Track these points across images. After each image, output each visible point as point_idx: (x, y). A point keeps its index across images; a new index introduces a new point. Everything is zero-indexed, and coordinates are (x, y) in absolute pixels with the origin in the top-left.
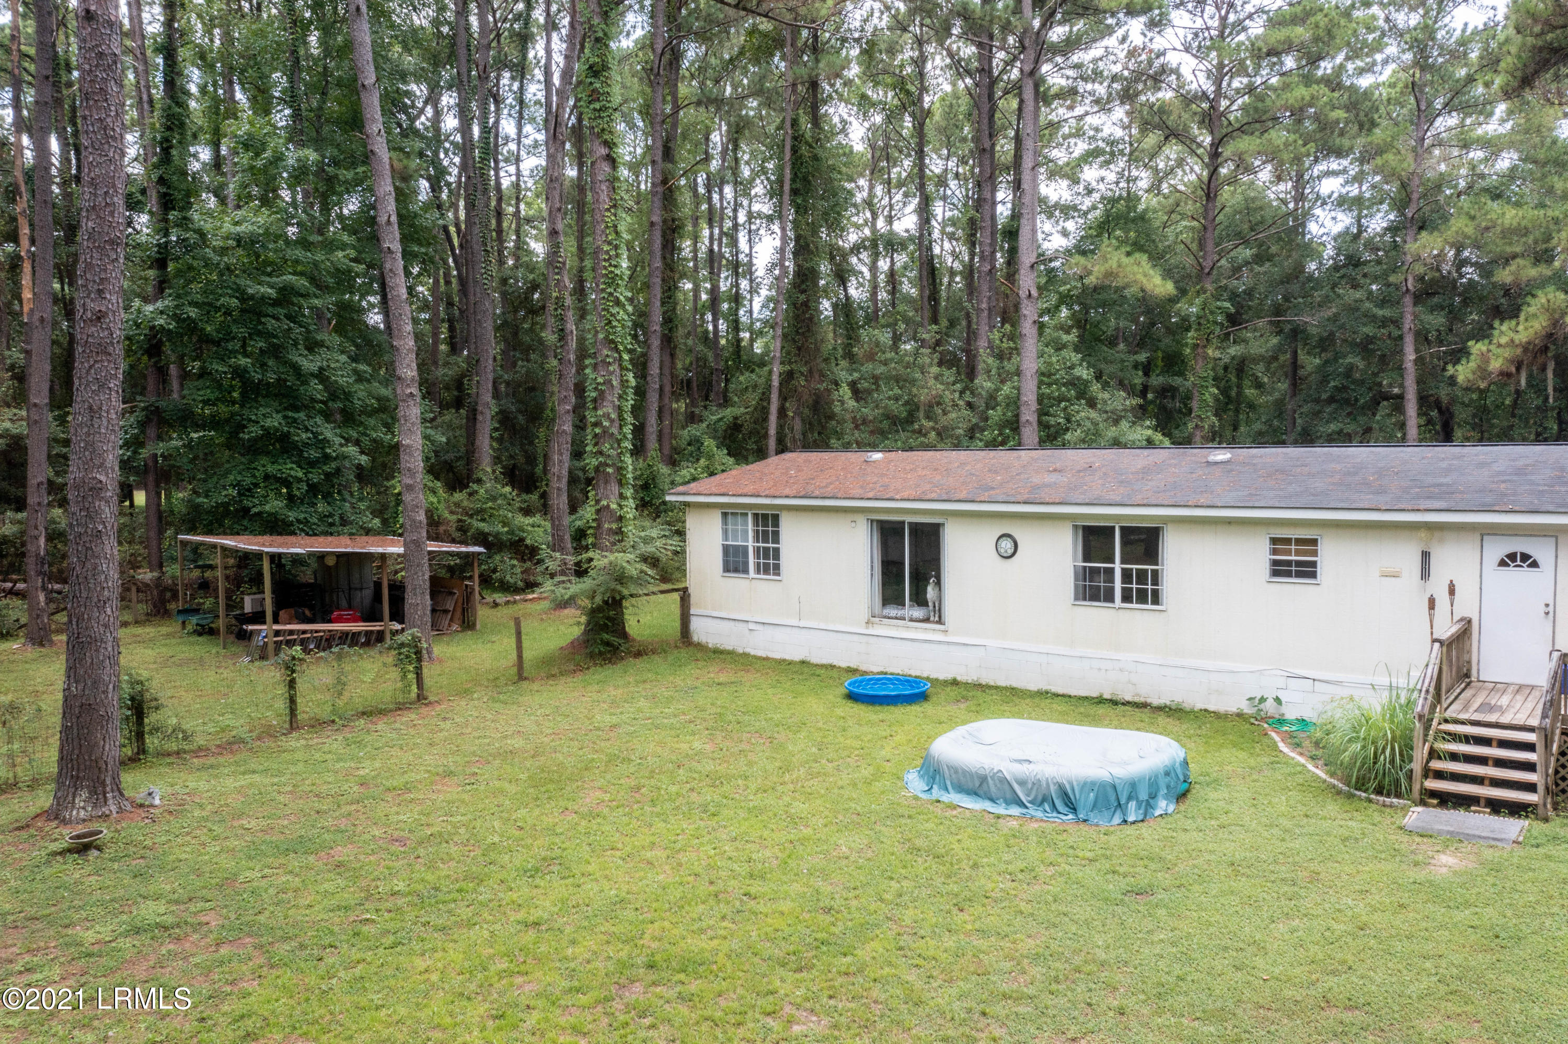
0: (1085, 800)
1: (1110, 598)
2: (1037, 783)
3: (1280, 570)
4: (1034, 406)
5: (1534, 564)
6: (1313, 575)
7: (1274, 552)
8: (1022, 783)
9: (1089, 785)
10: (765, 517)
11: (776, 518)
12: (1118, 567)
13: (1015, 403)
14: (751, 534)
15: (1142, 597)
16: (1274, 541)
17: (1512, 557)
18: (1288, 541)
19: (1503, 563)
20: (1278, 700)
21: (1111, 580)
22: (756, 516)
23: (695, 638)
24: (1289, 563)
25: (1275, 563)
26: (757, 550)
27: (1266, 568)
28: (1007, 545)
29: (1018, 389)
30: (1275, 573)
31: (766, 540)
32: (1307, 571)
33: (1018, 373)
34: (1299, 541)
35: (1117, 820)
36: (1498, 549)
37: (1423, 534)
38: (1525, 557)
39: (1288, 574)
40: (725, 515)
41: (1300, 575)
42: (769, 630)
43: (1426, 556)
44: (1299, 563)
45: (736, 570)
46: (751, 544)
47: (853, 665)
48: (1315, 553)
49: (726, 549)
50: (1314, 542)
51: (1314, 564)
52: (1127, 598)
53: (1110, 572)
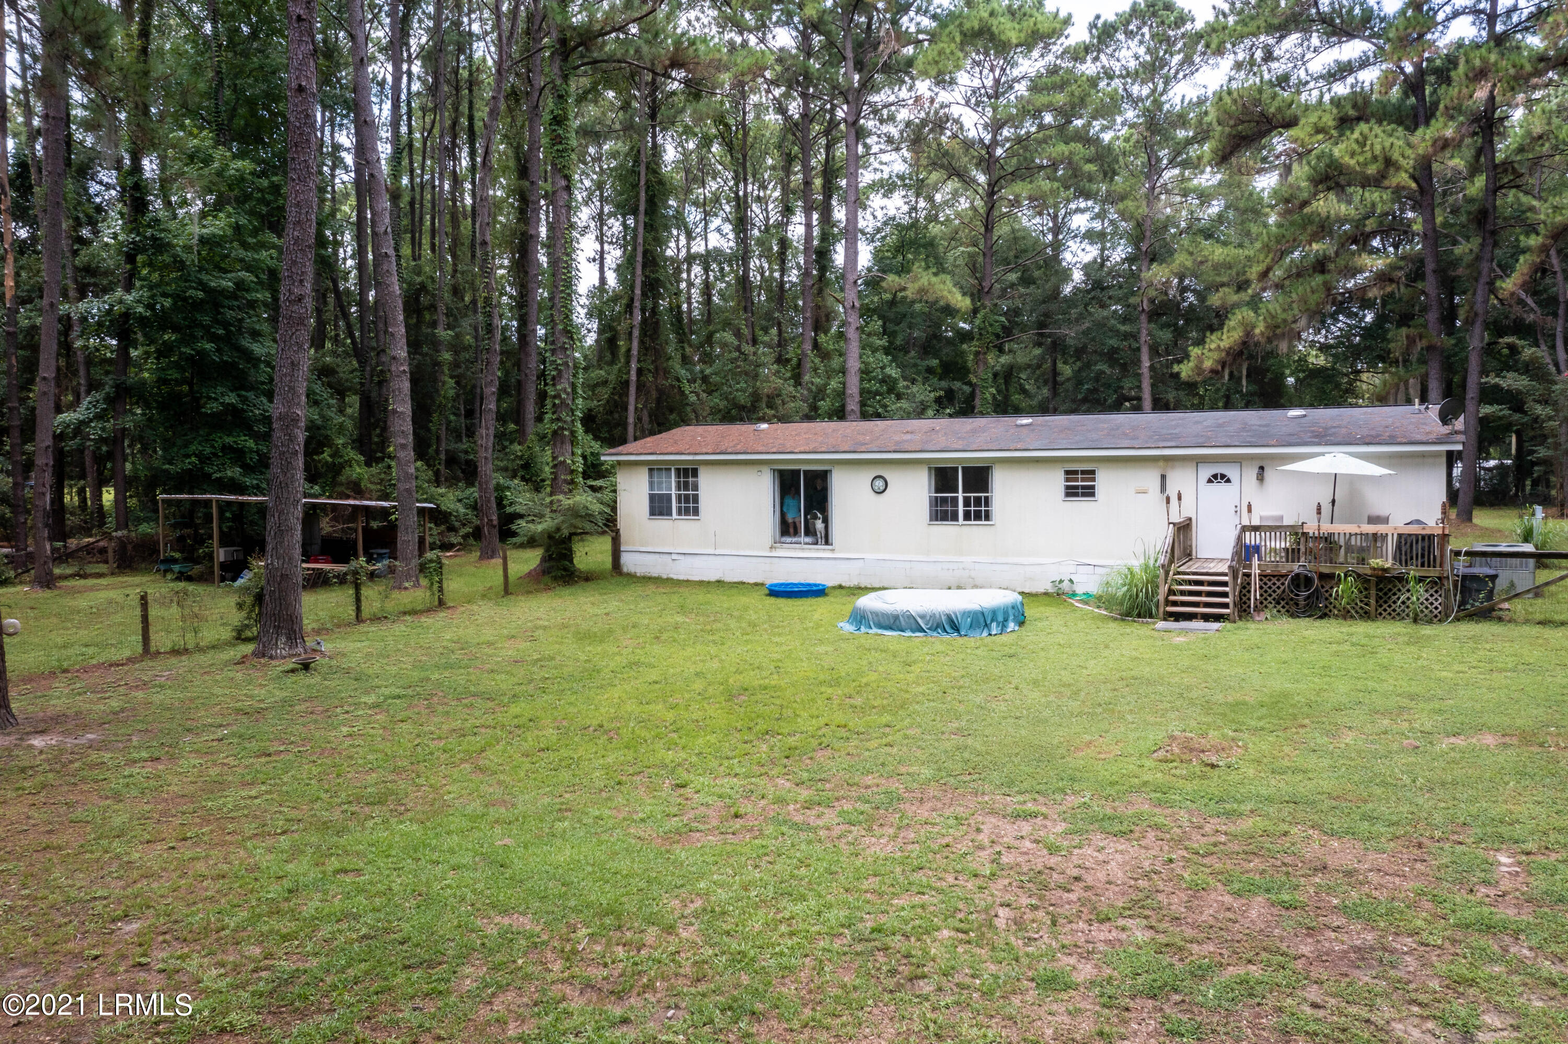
0: (964, 625)
1: (955, 517)
2: (933, 616)
3: (1071, 492)
4: (857, 398)
5: (1228, 481)
6: (1093, 495)
7: (1067, 480)
8: (923, 617)
9: (966, 614)
10: (686, 471)
11: (695, 473)
12: (960, 496)
13: (841, 394)
14: (673, 485)
15: (978, 516)
16: (1067, 472)
17: (1215, 476)
18: (1076, 472)
19: (1210, 481)
20: (1071, 581)
21: (957, 505)
22: (678, 470)
23: (625, 570)
24: (1076, 487)
25: (1067, 487)
26: (679, 497)
27: (1062, 491)
28: (879, 484)
29: (844, 384)
30: (1068, 494)
31: (686, 488)
32: (1089, 492)
33: (843, 371)
34: (1083, 472)
35: (985, 634)
36: (1206, 472)
37: (1161, 463)
38: (1223, 476)
39: (1076, 495)
40: (651, 470)
41: (1084, 495)
42: (689, 559)
43: (1163, 477)
44: (1083, 487)
45: (661, 514)
46: (674, 492)
47: (759, 581)
48: (1094, 480)
49: (652, 498)
50: (1093, 472)
51: (1093, 487)
52: (967, 516)
53: (955, 500)
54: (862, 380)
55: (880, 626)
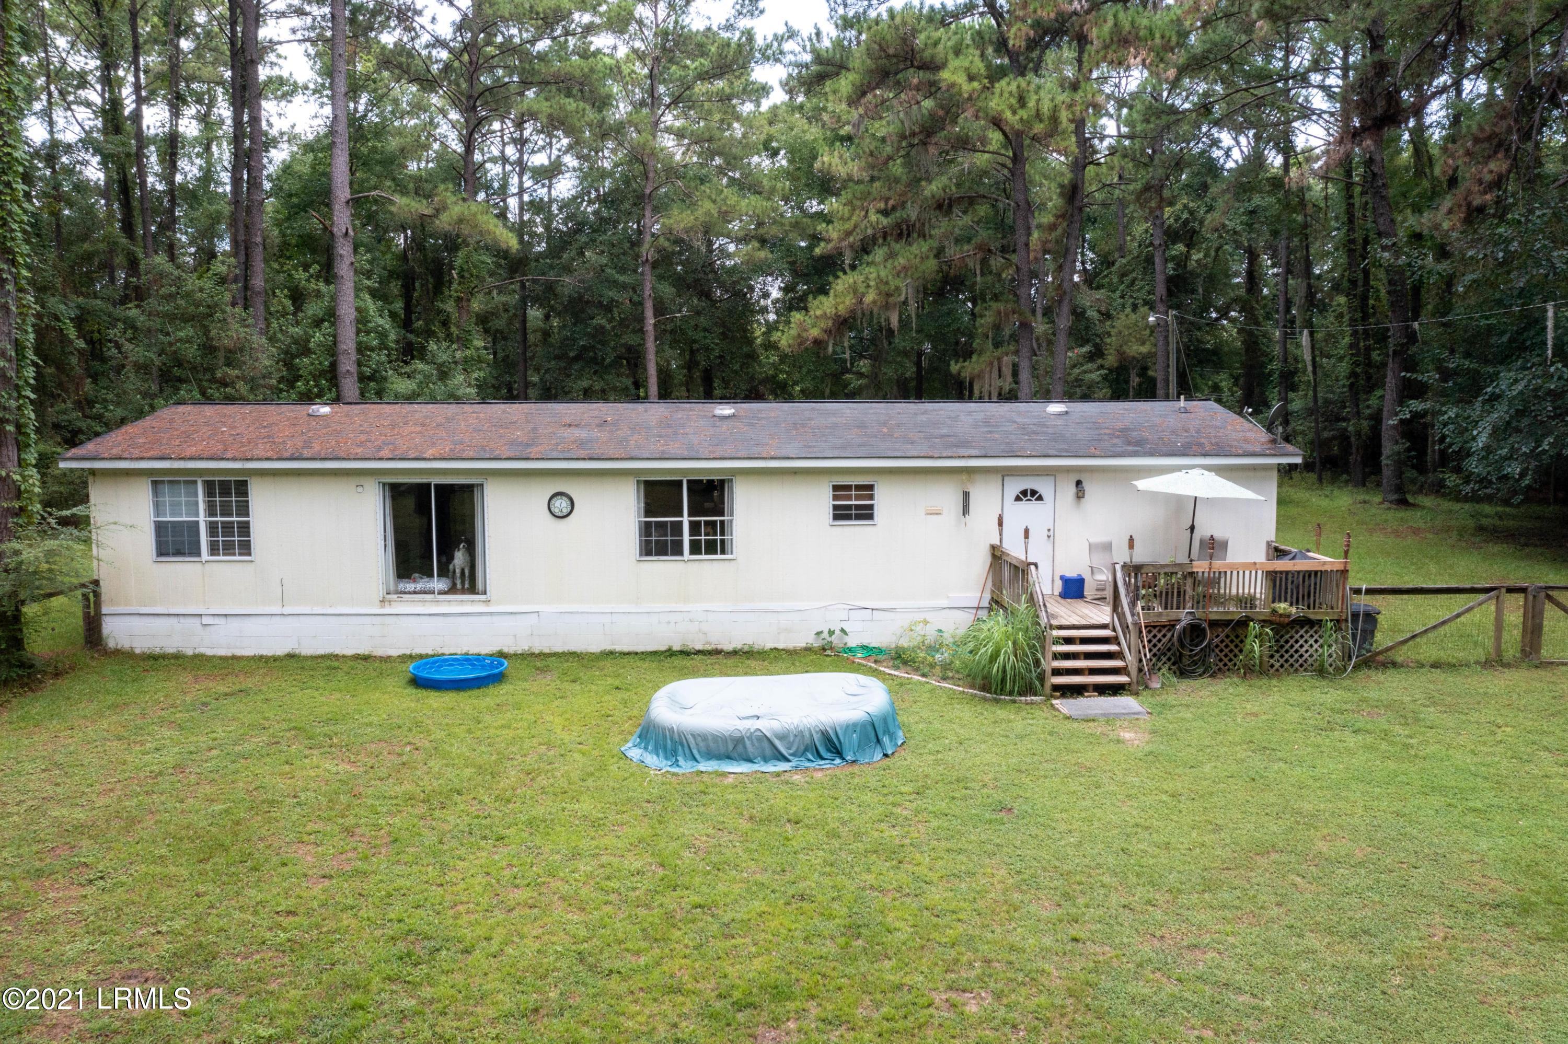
1: (677, 550)
3: (841, 514)
4: (354, 356)
5: (1040, 498)
6: (870, 517)
7: (835, 498)
8: (782, 737)
9: (852, 727)
10: (225, 486)
11: (242, 488)
12: (686, 520)
14: (202, 507)
15: (711, 548)
16: (836, 488)
17: (1024, 493)
18: (848, 488)
19: (1018, 499)
20: (843, 630)
21: (681, 534)
22: (209, 484)
23: (111, 644)
24: (849, 507)
25: (836, 508)
26: (212, 529)
27: (828, 512)
28: (561, 505)
30: (836, 517)
31: (226, 512)
32: (866, 513)
34: (858, 488)
35: (878, 756)
36: (1015, 487)
37: (964, 477)
38: (1034, 493)
39: (848, 517)
40: (155, 483)
41: (858, 517)
42: (234, 624)
43: (966, 495)
44: (858, 507)
45: (179, 553)
46: (203, 520)
47: (363, 650)
48: (871, 497)
49: (160, 528)
50: (871, 487)
51: (871, 507)
52: (695, 548)
53: (678, 527)
54: (358, 332)
55: (710, 755)
